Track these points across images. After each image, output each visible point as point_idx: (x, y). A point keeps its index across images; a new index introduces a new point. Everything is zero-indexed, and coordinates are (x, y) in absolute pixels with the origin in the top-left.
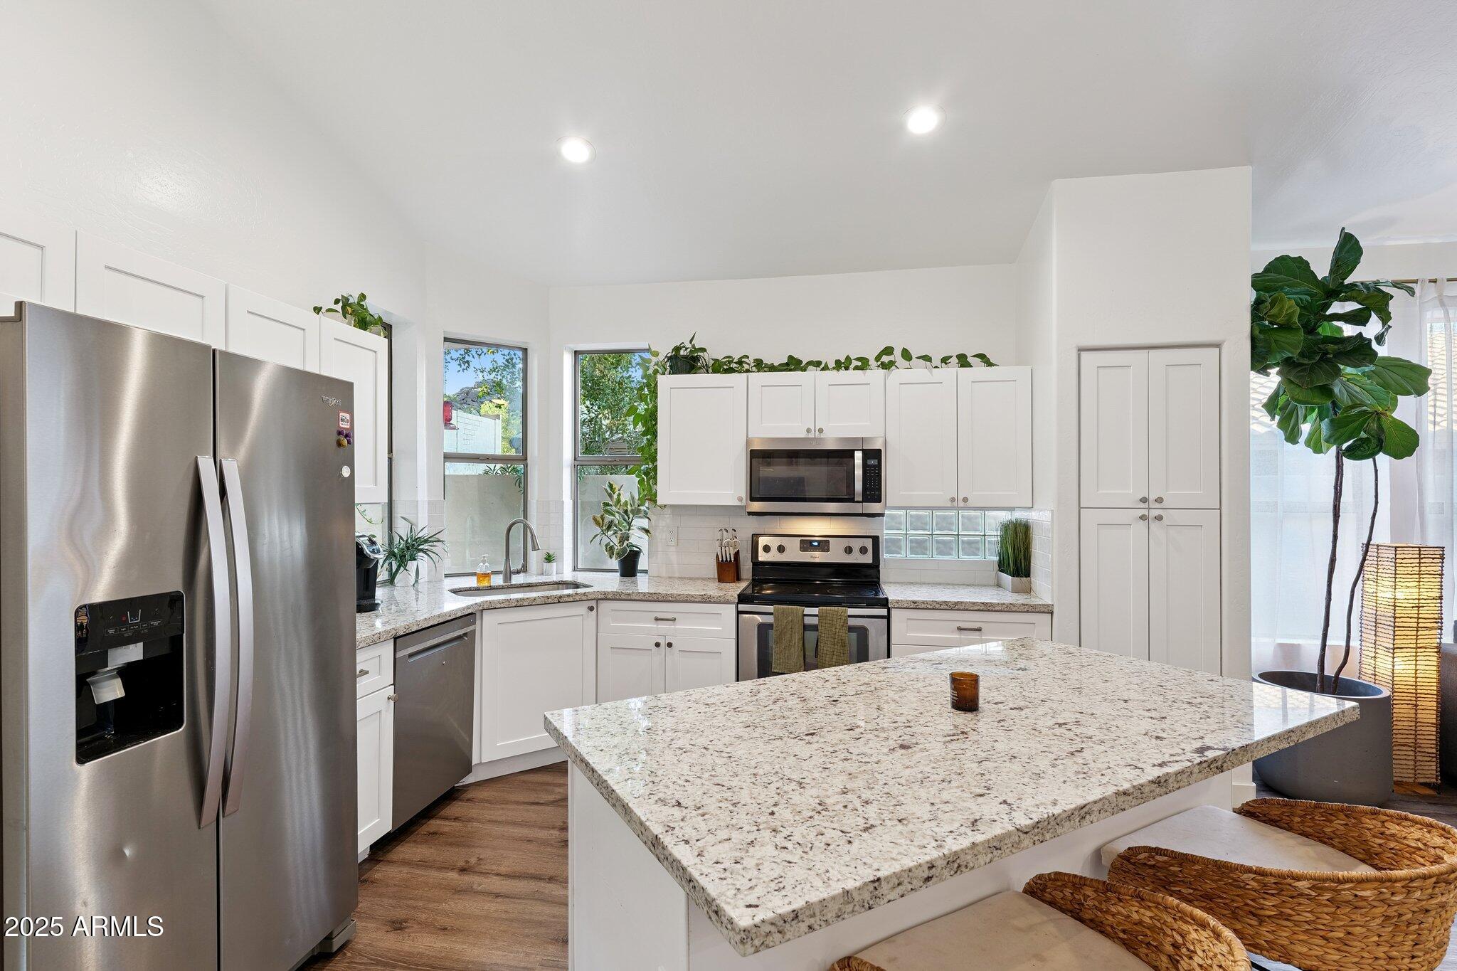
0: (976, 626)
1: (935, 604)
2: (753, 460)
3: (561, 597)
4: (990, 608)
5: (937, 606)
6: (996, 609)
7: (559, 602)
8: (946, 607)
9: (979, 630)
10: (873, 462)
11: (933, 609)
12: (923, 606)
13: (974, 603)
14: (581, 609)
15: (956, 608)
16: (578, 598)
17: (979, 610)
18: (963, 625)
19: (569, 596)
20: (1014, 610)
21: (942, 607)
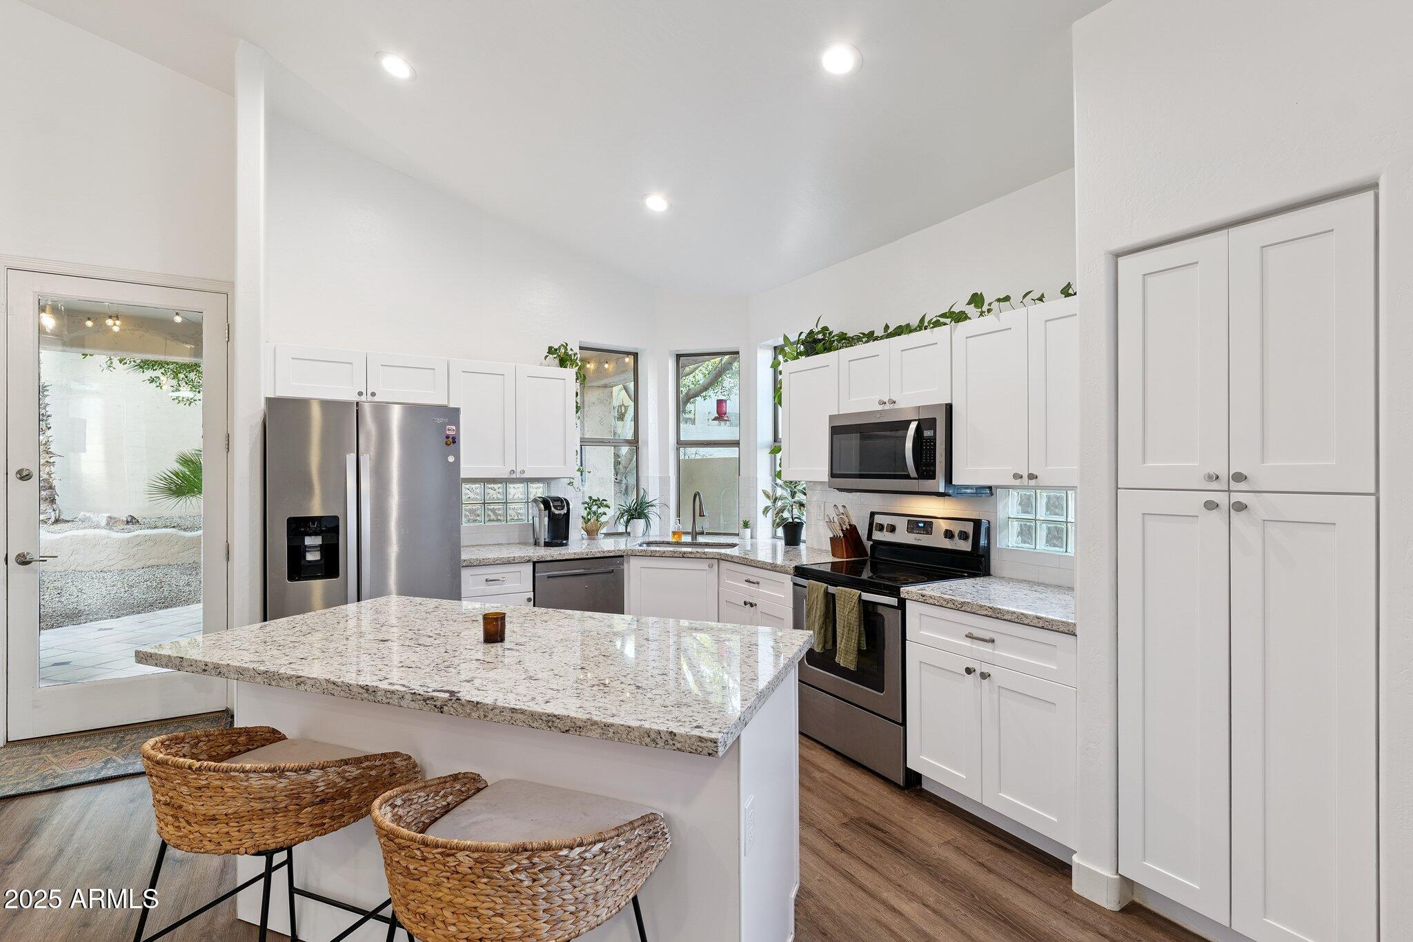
0: (988, 636)
1: (942, 601)
2: (834, 436)
3: (684, 553)
4: (999, 615)
5: (945, 603)
6: (1006, 617)
7: (683, 557)
8: (952, 606)
9: (993, 641)
10: (927, 433)
11: (941, 606)
12: (931, 601)
13: (981, 606)
14: (704, 565)
15: (963, 608)
16: (698, 556)
17: (986, 616)
18: (976, 633)
19: (691, 553)
20: (1025, 622)
21: (949, 605)
